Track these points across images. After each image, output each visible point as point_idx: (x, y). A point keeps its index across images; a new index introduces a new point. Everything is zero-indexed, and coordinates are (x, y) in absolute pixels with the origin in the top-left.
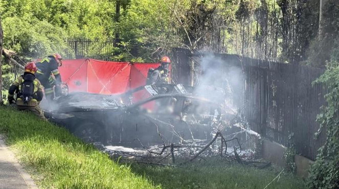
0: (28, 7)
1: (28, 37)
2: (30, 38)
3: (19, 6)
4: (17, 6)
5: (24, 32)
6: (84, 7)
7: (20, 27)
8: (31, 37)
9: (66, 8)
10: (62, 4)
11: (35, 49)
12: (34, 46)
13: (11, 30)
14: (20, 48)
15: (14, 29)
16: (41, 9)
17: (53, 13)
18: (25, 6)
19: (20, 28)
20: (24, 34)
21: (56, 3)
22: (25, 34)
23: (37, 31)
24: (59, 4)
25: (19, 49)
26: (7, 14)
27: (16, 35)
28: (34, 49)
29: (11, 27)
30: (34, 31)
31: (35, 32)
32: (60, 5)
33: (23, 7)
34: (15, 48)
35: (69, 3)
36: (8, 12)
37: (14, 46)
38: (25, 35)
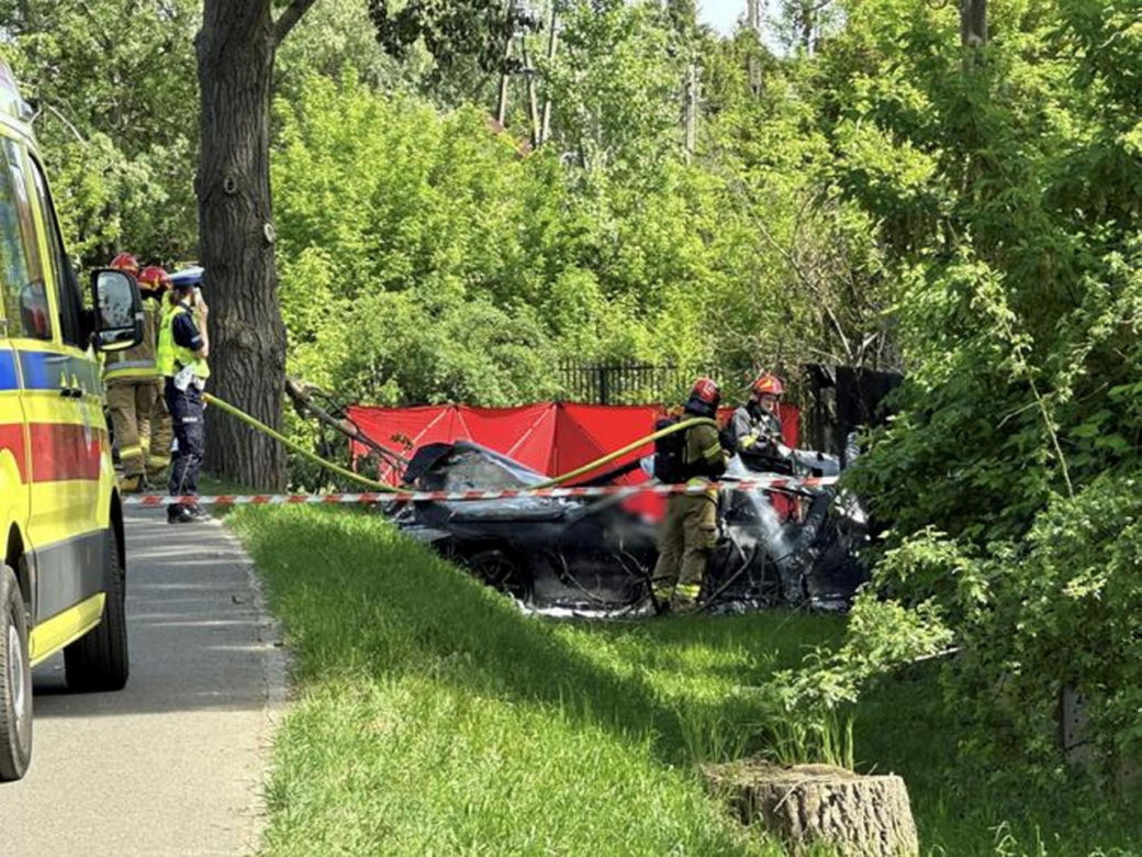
0: (456, 254)
1: (424, 356)
2: (430, 361)
3: (426, 251)
4: (419, 252)
5: (410, 341)
6: (665, 244)
7: (396, 324)
8: (432, 356)
9: (596, 251)
10: (583, 238)
11: (448, 397)
12: (444, 388)
13: (367, 335)
14: (398, 394)
15: (378, 333)
16: (504, 257)
17: (551, 272)
18: (445, 248)
19: (399, 328)
20: (412, 346)
21: (561, 234)
22: (415, 345)
23: (454, 335)
24: (573, 236)
25: (394, 399)
26: (379, 280)
27: (384, 352)
28: (444, 395)
29: (367, 326)
30: (443, 337)
31: (450, 338)
32: (576, 240)
33: (438, 256)
34: (381, 395)
35: (608, 231)
36: (383, 273)
37: (378, 387)
38: (414, 351)
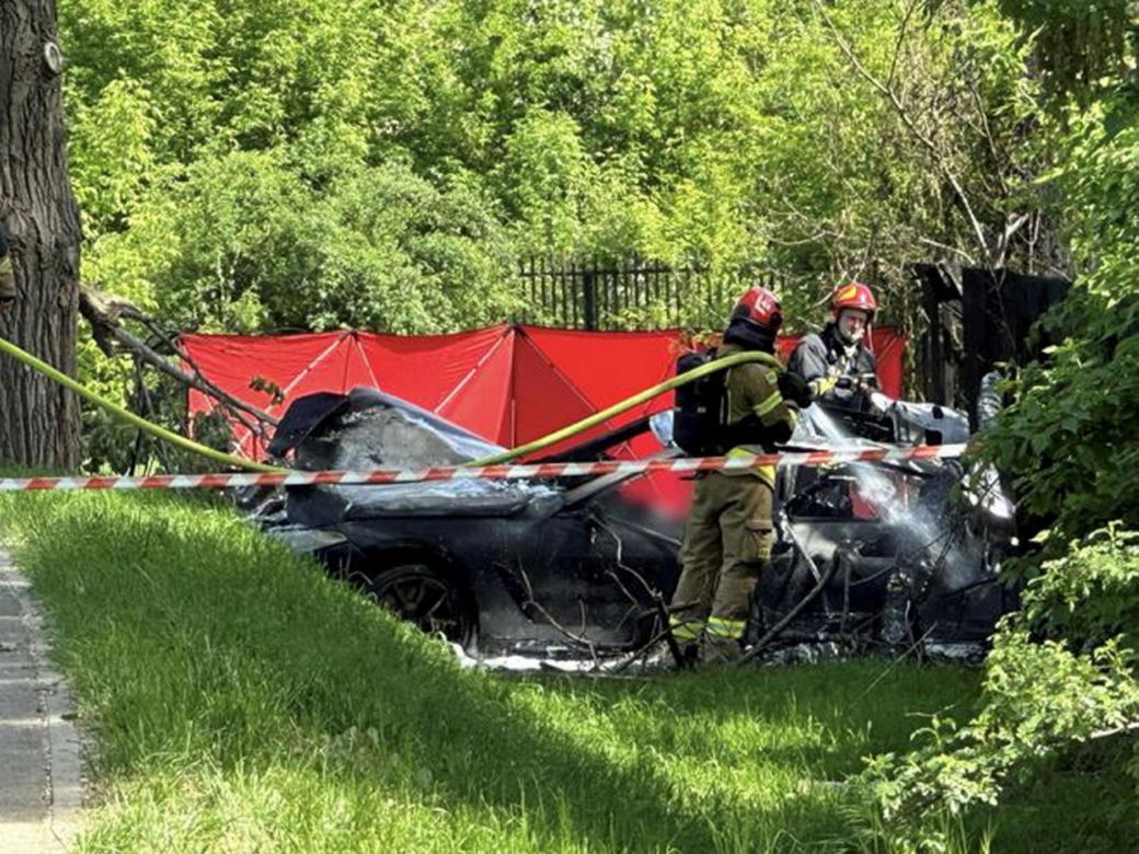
0: (353, 90)
1: (302, 253)
2: (311, 261)
3: (305, 85)
4: (293, 87)
5: (280, 230)
6: (689, 72)
7: (257, 202)
8: (315, 253)
9: (578, 84)
10: (557, 63)
11: (341, 320)
12: (335, 304)
13: (211, 220)
14: (260, 314)
15: (227, 217)
16: (429, 93)
17: (506, 117)
18: (335, 79)
19: (262, 208)
20: (283, 237)
21: (521, 57)
22: (288, 236)
23: (349, 219)
24: (540, 60)
25: (254, 323)
26: (229, 132)
27: (237, 246)
28: (334, 316)
29: (211, 206)
30: (333, 222)
31: (343, 224)
32: (545, 67)
33: (325, 93)
34: (233, 315)
35: (597, 52)
36: (234, 120)
37: (228, 305)
38: (286, 244)
